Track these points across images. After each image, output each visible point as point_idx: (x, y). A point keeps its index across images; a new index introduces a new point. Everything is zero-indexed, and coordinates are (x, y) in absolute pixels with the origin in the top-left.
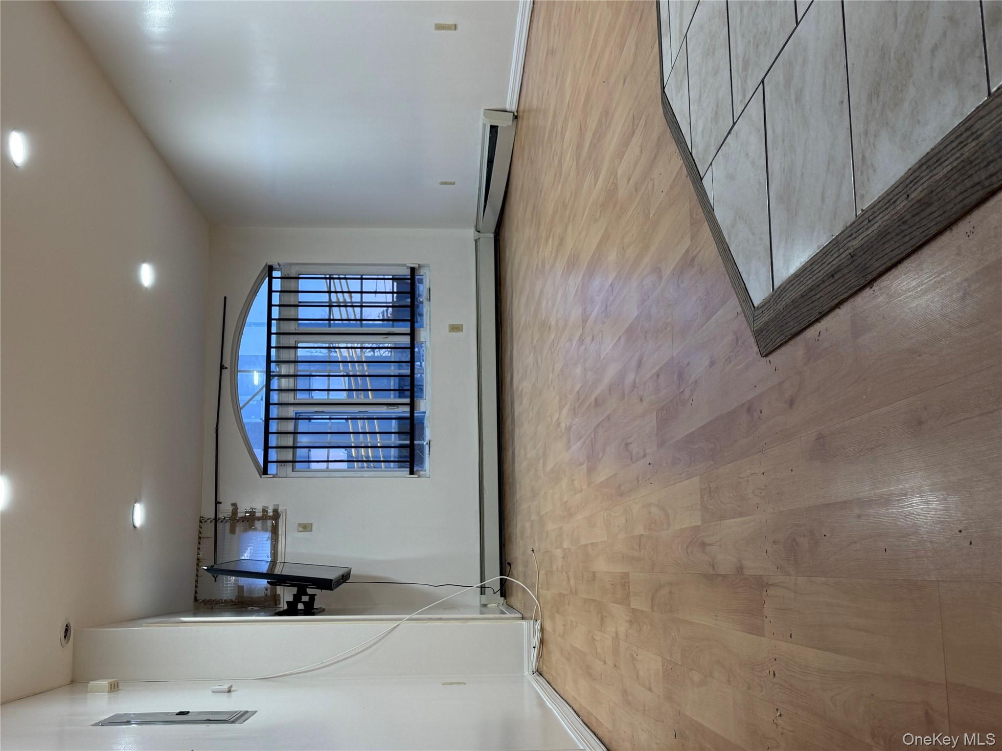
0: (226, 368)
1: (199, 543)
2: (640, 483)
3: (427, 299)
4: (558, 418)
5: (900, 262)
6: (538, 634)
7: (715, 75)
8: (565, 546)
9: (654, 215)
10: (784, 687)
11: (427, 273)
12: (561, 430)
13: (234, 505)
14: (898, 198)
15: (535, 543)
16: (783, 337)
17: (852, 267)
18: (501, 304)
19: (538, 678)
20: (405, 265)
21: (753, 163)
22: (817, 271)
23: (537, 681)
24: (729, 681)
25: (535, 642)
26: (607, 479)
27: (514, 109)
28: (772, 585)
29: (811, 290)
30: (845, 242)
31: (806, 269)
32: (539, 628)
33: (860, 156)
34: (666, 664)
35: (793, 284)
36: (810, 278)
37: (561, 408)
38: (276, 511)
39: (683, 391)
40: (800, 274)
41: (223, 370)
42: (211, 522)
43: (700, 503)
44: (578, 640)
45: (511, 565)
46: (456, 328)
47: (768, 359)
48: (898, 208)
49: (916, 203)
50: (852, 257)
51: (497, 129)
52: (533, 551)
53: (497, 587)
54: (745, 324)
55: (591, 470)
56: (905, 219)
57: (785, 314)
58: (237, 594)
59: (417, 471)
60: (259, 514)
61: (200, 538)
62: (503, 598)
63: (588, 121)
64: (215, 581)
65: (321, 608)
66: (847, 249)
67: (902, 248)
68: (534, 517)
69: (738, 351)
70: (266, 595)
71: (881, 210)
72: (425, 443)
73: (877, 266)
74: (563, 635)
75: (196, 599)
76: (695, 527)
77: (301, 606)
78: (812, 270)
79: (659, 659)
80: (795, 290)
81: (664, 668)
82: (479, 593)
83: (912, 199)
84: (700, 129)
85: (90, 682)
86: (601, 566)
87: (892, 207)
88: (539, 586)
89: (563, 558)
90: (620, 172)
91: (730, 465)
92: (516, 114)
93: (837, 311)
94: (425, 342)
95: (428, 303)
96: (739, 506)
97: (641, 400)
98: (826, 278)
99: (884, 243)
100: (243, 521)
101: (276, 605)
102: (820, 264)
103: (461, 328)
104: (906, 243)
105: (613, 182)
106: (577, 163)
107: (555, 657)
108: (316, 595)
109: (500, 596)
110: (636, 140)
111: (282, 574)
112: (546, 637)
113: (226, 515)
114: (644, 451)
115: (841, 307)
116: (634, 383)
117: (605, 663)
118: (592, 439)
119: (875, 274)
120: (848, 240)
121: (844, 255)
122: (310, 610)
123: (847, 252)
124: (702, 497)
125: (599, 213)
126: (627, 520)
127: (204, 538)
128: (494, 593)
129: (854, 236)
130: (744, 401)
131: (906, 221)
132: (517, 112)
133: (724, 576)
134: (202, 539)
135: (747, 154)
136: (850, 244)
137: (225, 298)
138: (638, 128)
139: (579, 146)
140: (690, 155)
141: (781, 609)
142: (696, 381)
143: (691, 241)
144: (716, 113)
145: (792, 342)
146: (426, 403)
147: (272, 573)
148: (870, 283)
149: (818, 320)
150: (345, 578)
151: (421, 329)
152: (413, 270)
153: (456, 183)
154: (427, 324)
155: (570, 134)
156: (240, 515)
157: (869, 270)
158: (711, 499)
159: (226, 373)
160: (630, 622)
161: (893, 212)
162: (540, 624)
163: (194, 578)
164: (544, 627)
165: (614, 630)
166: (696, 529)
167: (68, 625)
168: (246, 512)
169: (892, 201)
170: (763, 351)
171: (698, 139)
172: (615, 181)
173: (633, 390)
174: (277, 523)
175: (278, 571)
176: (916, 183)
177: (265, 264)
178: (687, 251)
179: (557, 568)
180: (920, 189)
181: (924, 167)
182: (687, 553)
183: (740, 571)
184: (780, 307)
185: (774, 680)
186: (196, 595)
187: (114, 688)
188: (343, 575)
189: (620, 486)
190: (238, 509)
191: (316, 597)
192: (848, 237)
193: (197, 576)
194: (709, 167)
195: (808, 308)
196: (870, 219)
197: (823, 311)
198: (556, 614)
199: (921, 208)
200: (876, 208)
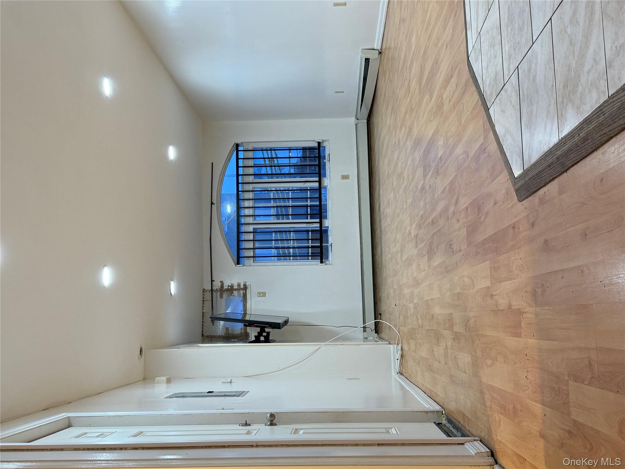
0: (214, 204)
1: (203, 304)
2: (458, 265)
3: (328, 160)
4: (409, 230)
5: (578, 162)
6: (400, 352)
7: (495, 58)
8: (415, 301)
9: (464, 122)
10: (531, 360)
11: (328, 145)
12: (411, 237)
13: (222, 282)
14: (575, 135)
15: (396, 301)
16: (528, 193)
17: (558, 163)
18: (372, 162)
19: (400, 376)
20: (314, 141)
21: (514, 106)
22: (543, 163)
23: (400, 377)
24: (505, 362)
25: (398, 356)
26: (439, 264)
27: (379, 48)
28: (525, 312)
29: (540, 172)
30: (554, 151)
31: (538, 162)
32: (400, 349)
33: (560, 113)
34: (473, 358)
35: (532, 169)
36: (540, 167)
37: (411, 225)
38: (245, 285)
39: (480, 217)
40: (535, 164)
41: (212, 205)
42: (209, 292)
43: (490, 274)
44: (424, 353)
45: (382, 315)
46: (345, 177)
47: (522, 203)
48: (575, 140)
49: (582, 138)
50: (557, 159)
51: (369, 60)
52: (395, 305)
53: (373, 327)
54: (511, 185)
55: (429, 259)
56: (578, 145)
57: (529, 182)
58: (225, 332)
59: (324, 261)
60: (235, 287)
61: (203, 301)
62: (376, 334)
63: (426, 65)
64: (213, 325)
65: (273, 339)
66: (555, 155)
67: (578, 157)
68: (395, 286)
69: (508, 198)
70: (241, 333)
71: (569, 139)
72: (329, 245)
73: (569, 163)
74: (415, 351)
75: (203, 335)
76: (487, 287)
77: (262, 338)
78: (541, 163)
79: (470, 356)
80: (533, 171)
81: (473, 360)
82: (363, 332)
83: (581, 137)
84: (488, 84)
85: (156, 378)
86: (437, 310)
87: (573, 139)
88: (400, 325)
89: (414, 308)
90: (444, 96)
91: (504, 255)
92: (380, 51)
93: (552, 182)
94: (327, 186)
95: (329, 162)
96: (509, 276)
97: (458, 221)
98: (547, 167)
99: (570, 154)
100: (227, 291)
101: (247, 338)
102: (544, 160)
103: (348, 177)
104: (579, 155)
105: (440, 101)
106: (420, 86)
107: (410, 363)
108: (270, 332)
109: (375, 333)
110: (454, 80)
111: (250, 320)
112: (405, 353)
113: (217, 288)
114: (460, 248)
115: (554, 180)
116: (454, 211)
117: (440, 362)
118: (430, 242)
119: (567, 167)
120: (556, 150)
121: (554, 158)
122: (267, 340)
123: (555, 156)
124: (491, 271)
125: (433, 117)
126: (451, 285)
127: (205, 301)
128: (372, 331)
129: (558, 149)
130: (511, 223)
131: (579, 146)
132: (381, 49)
133: (502, 310)
134: (204, 302)
135: (511, 102)
136: (556, 153)
137: (212, 163)
138: (455, 74)
139: (421, 79)
140: (483, 96)
141: (529, 324)
142: (487, 212)
143: (484, 139)
144: (496, 77)
145: (533, 196)
146: (329, 222)
147: (244, 319)
148: (566, 171)
149: (544, 186)
150: (286, 322)
151: (325, 178)
152: (319, 143)
153: (344, 92)
154: (328, 175)
155: (415, 70)
156: (225, 287)
157: (565, 165)
158: (496, 272)
159: (214, 207)
160: (454, 339)
161: (573, 141)
162: (400, 346)
163: (201, 323)
164: (403, 348)
165: (445, 344)
166: (488, 288)
167: (142, 348)
168: (229, 286)
169: (573, 136)
170: (520, 199)
171: (487, 88)
172: (442, 101)
173: (453, 216)
174: (246, 292)
175: (247, 318)
176: (582, 130)
177: (234, 143)
178: (482, 144)
179: (411, 314)
180: (583, 133)
181: (585, 123)
182: (483, 300)
183: (510, 307)
184: (527, 179)
185: (526, 358)
186: (203, 333)
187: (169, 381)
188: (285, 321)
189: (447, 267)
190: (224, 284)
191: (270, 333)
192: (556, 149)
193: (203, 322)
194: (492, 104)
195: (539, 180)
196: (565, 142)
197: (546, 182)
198: (410, 340)
199: (584, 141)
200: (567, 138)
